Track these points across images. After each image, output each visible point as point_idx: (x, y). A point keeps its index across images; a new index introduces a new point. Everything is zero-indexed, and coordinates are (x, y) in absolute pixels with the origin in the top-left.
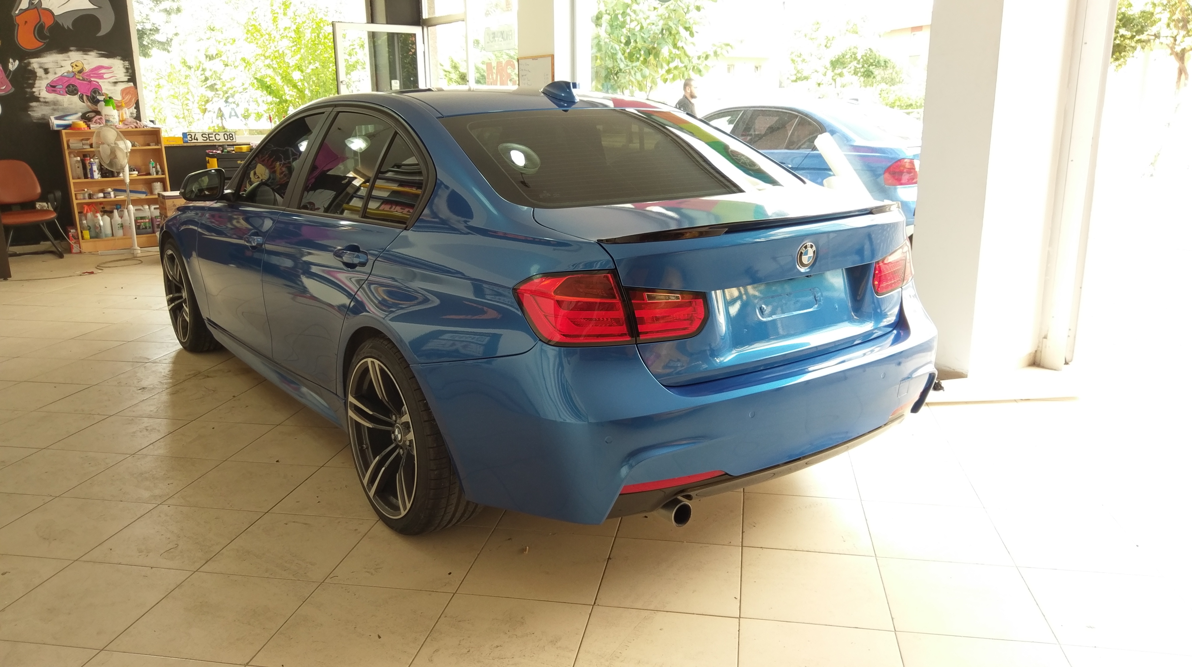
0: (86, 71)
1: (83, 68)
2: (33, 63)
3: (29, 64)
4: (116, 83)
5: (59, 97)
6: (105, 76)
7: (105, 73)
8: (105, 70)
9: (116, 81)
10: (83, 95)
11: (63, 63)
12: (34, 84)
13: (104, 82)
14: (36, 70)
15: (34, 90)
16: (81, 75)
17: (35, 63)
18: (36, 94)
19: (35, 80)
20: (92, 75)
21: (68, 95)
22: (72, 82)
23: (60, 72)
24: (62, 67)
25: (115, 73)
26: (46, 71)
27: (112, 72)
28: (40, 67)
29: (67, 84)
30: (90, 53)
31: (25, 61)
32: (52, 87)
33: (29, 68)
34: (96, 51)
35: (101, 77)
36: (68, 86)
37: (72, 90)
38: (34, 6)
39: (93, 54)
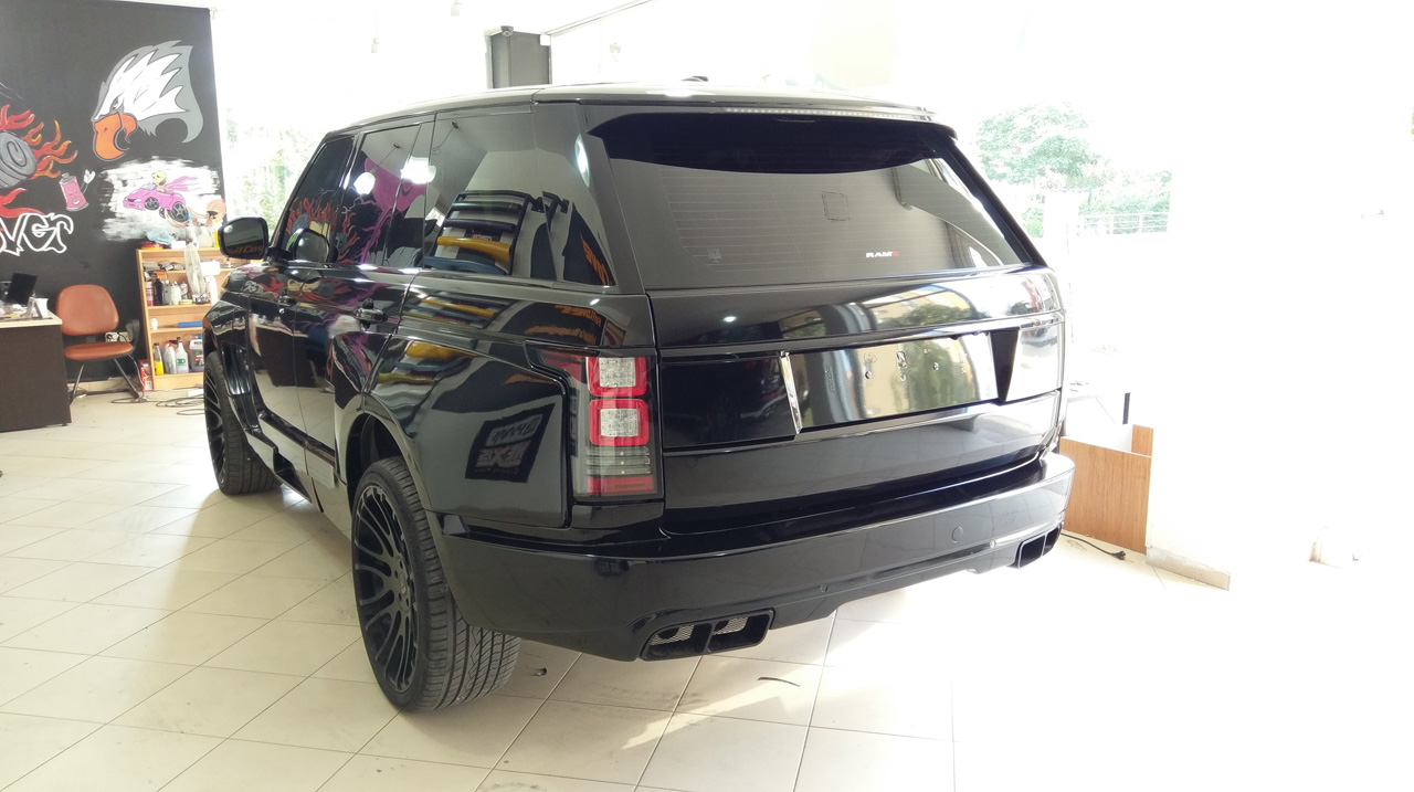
0: (169, 182)
1: (165, 179)
2: (110, 175)
3: (107, 174)
5: (137, 213)
6: (189, 188)
7: (190, 185)
8: (190, 181)
9: (202, 193)
10: (164, 210)
11: (144, 174)
12: (110, 197)
13: (188, 194)
14: (113, 183)
15: (110, 204)
16: (162, 187)
17: (113, 175)
18: (112, 209)
19: (111, 194)
20: (175, 187)
21: (147, 210)
22: (151, 195)
23: (139, 184)
24: (142, 178)
25: (201, 184)
26: (125, 183)
27: (198, 184)
28: (118, 179)
29: (146, 198)
30: (174, 162)
31: (103, 173)
32: (130, 202)
33: (106, 180)
34: (180, 160)
35: (184, 189)
36: (148, 200)
37: (152, 204)
38: (116, 111)
39: (177, 163)
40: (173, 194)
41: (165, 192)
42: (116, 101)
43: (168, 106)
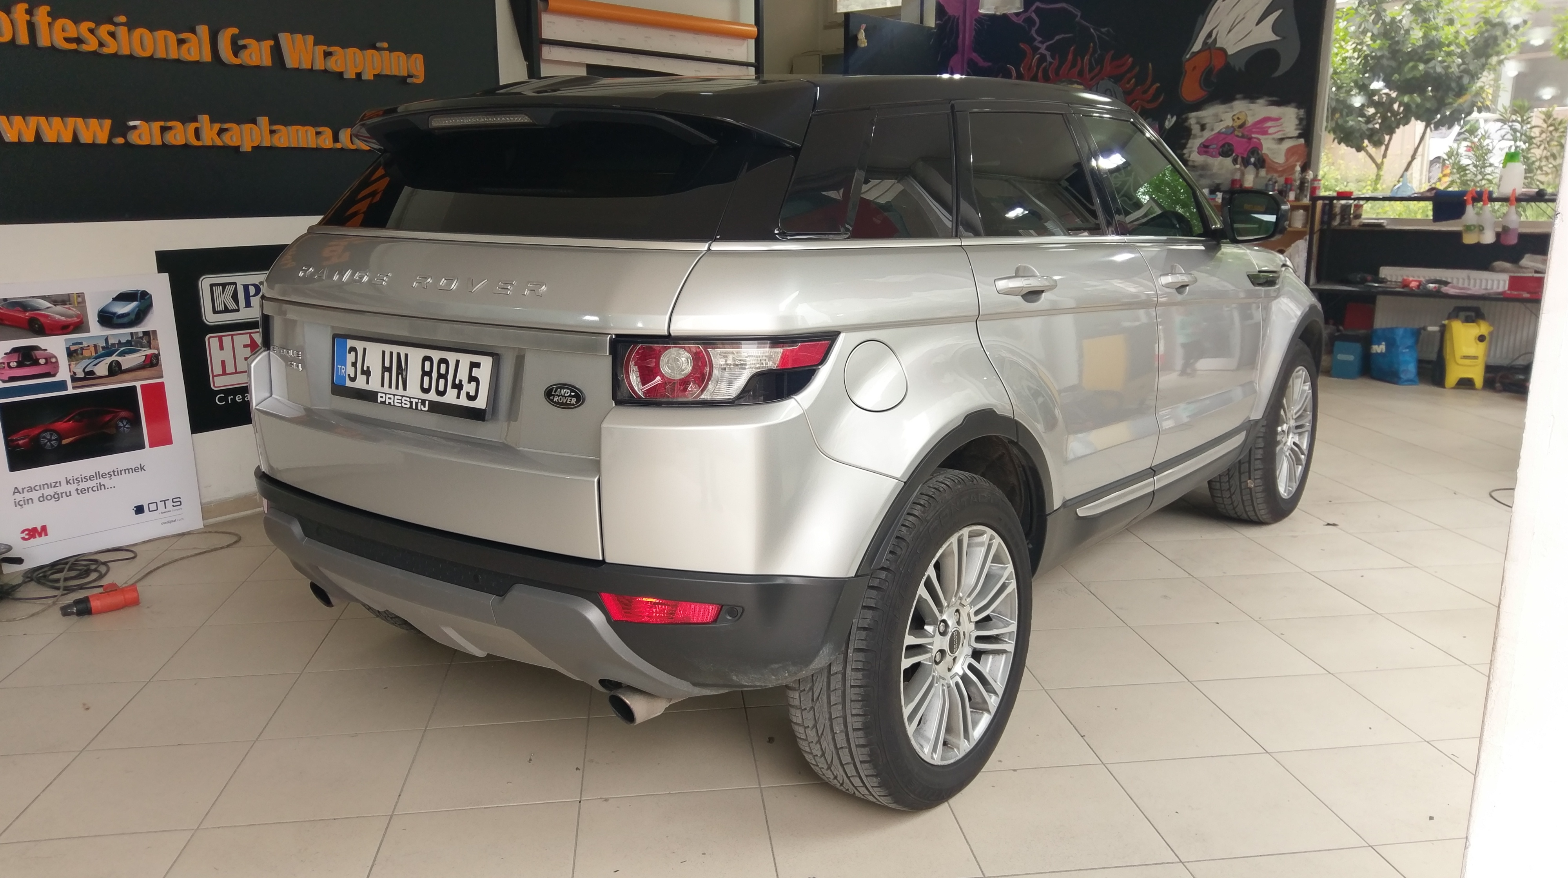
0: (1249, 124)
1: (1245, 121)
2: (1191, 118)
3: (1187, 119)
4: (1282, 139)
5: (1210, 160)
6: (1271, 131)
7: (1270, 127)
8: (1273, 122)
9: (1283, 137)
10: (1238, 156)
11: (1223, 116)
12: (1186, 144)
13: (1267, 139)
14: (1192, 127)
15: (1185, 151)
16: (1241, 130)
18: (1186, 156)
19: (1190, 138)
21: (1221, 158)
23: (1220, 127)
24: (1221, 121)
25: (1284, 125)
26: (1203, 127)
27: (1281, 125)
28: (1198, 123)
29: (1223, 142)
30: (1257, 101)
31: (1184, 116)
32: (1205, 149)
33: (1186, 124)
34: (1266, 98)
35: (1265, 132)
36: (1223, 146)
37: (1226, 151)
38: (1210, 46)
39: (1261, 101)
40: (1250, 139)
42: (1210, 35)
43: (1265, 34)
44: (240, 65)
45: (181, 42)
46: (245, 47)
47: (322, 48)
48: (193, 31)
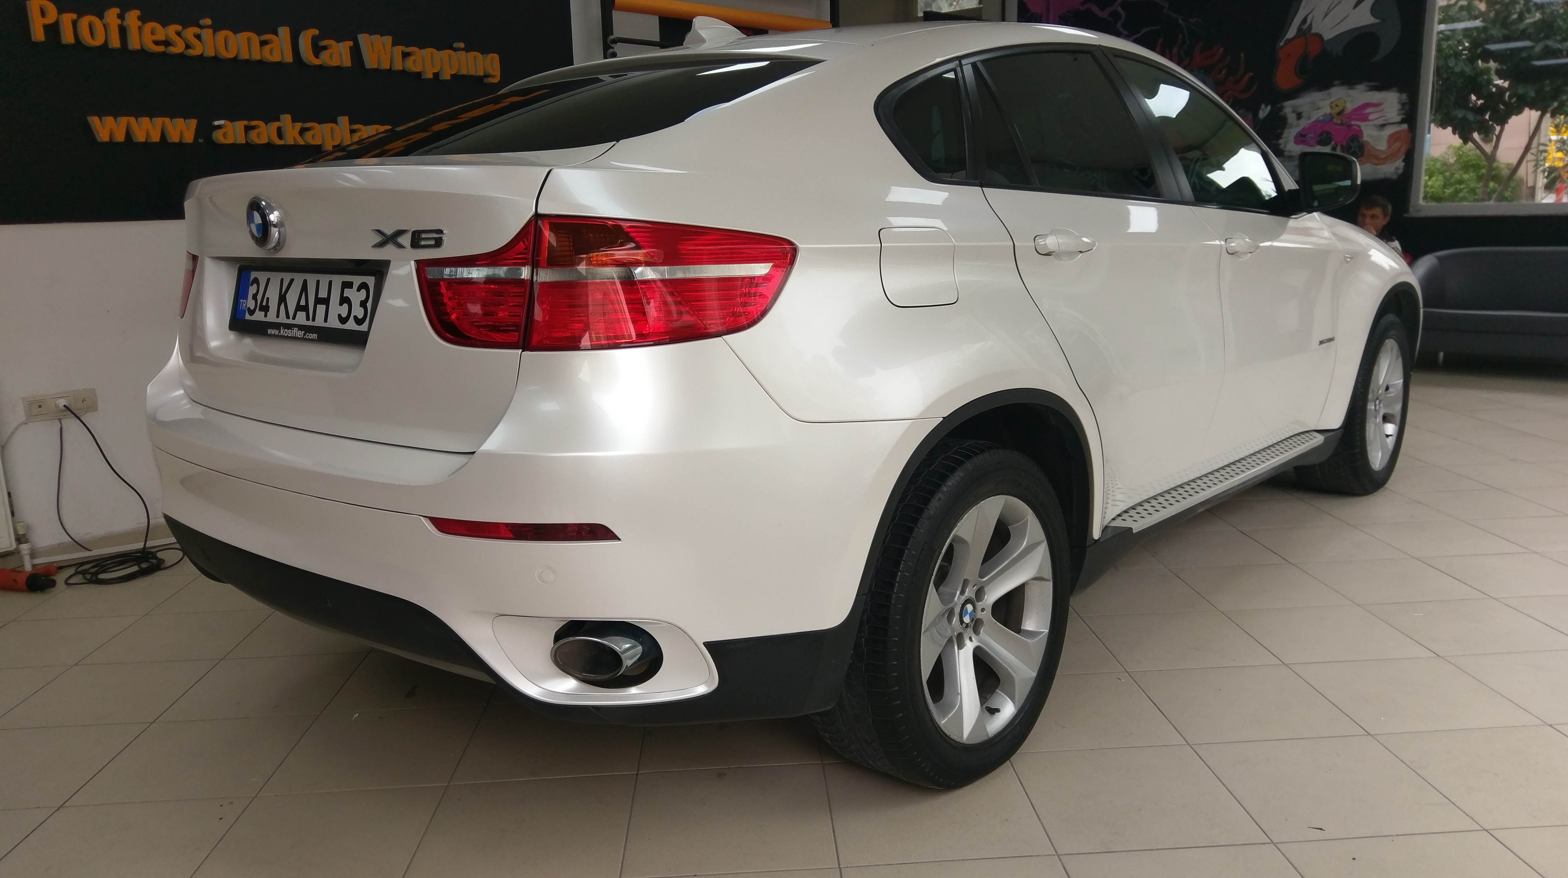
0: (1349, 111)
1: (1344, 108)
2: (1285, 107)
3: (1282, 108)
4: (1383, 126)
5: (1307, 150)
6: (1371, 117)
7: (1370, 113)
8: (1374, 108)
9: (1384, 123)
10: (1337, 145)
11: (1321, 104)
12: (1282, 133)
13: (1368, 125)
14: (1288, 117)
15: (1281, 141)
16: (1340, 117)
18: (1282, 146)
19: (1283, 129)
20: (1353, 117)
21: (1318, 147)
22: (1327, 128)
23: (1317, 115)
24: (1319, 108)
25: (1386, 111)
26: (1299, 116)
27: (1382, 110)
28: (1294, 112)
29: (1320, 131)
30: (1356, 87)
31: (1279, 106)
32: (1301, 138)
33: (1281, 113)
34: (1364, 83)
35: (1365, 118)
36: (1321, 134)
37: (1324, 140)
38: (1304, 32)
39: (1361, 87)
40: (1350, 126)
41: (1341, 124)
42: (1304, 21)
43: (1363, 17)
44: (321, 66)
45: (263, 43)
46: (325, 48)
47: (401, 48)
48: (276, 33)
